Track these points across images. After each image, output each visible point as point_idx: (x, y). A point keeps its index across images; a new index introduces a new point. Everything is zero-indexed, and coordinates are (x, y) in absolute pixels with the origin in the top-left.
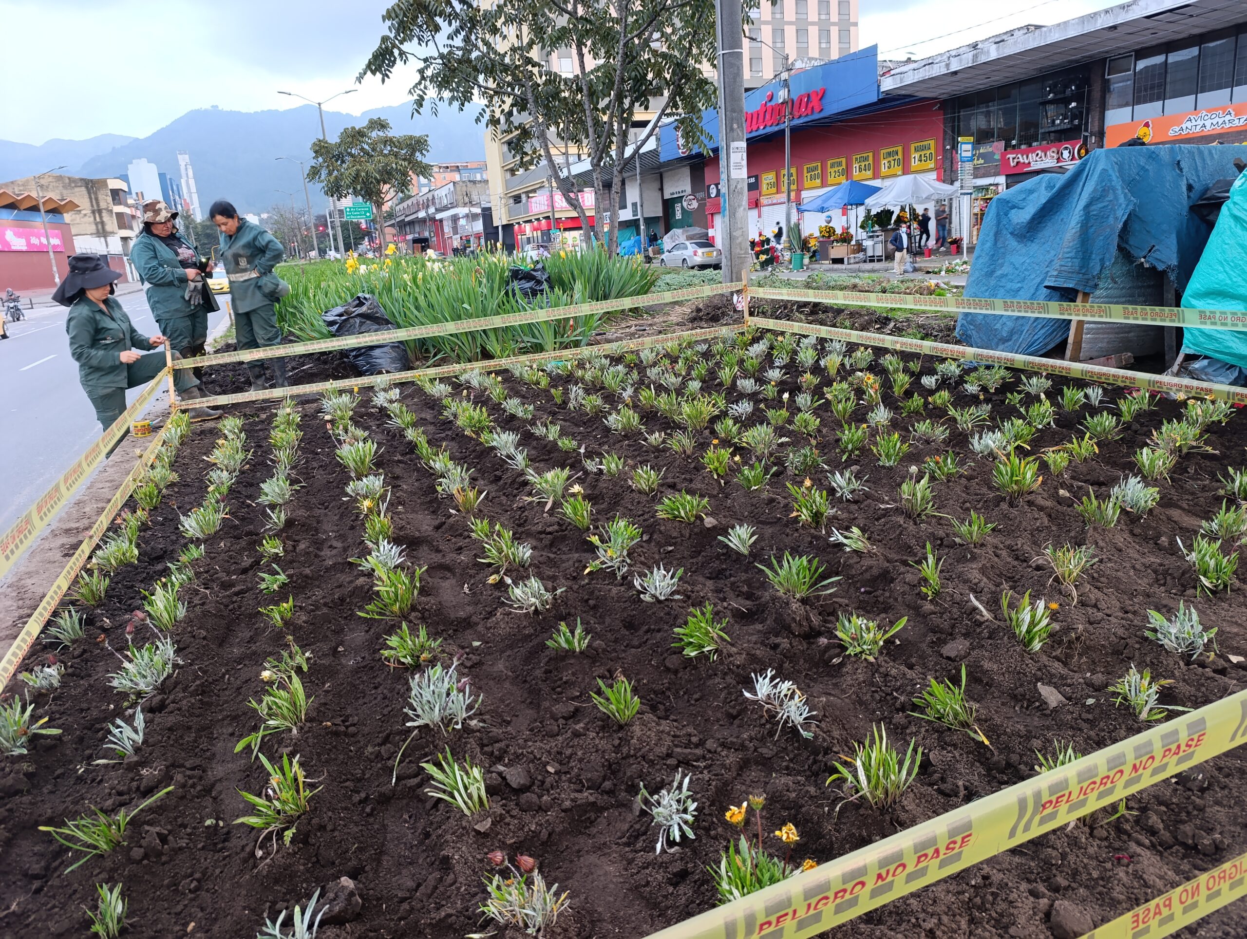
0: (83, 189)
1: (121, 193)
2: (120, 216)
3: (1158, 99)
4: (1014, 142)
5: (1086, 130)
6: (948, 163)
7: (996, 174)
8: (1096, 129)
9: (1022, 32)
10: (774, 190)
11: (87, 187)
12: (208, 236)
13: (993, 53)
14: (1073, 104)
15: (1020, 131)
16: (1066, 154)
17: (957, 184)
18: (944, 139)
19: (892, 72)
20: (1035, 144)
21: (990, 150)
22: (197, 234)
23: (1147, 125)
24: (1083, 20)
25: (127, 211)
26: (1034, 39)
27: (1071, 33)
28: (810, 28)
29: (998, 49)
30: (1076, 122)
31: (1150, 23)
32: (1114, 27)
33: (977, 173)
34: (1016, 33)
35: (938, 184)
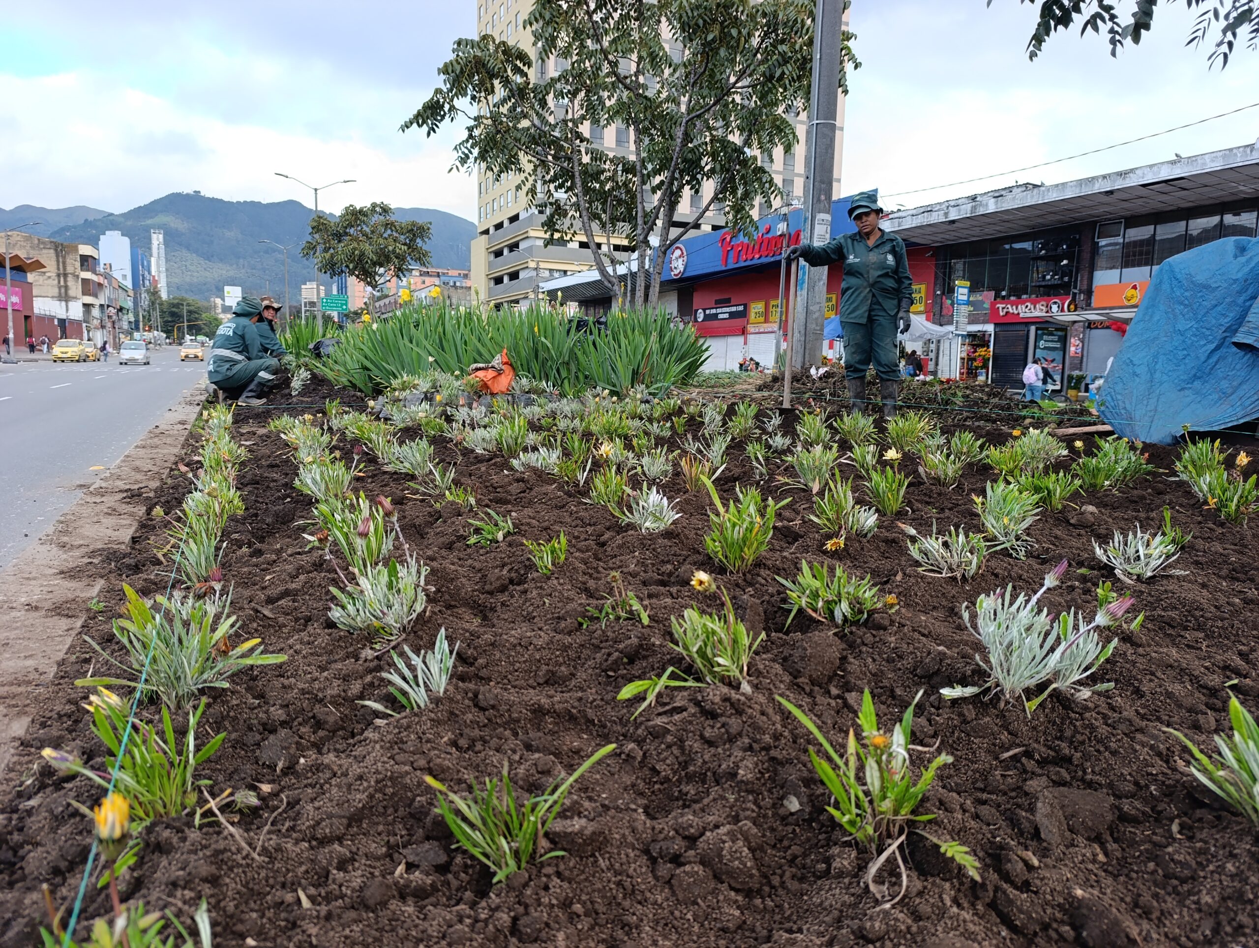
0: (52, 251)
1: (90, 260)
2: (85, 282)
3: (1146, 264)
4: (1004, 293)
5: (1075, 288)
6: (937, 308)
7: (984, 322)
8: (1085, 287)
9: (1020, 189)
10: (762, 319)
11: (56, 250)
12: (173, 314)
13: (992, 207)
14: (1065, 262)
15: (1010, 283)
16: (1055, 308)
17: (949, 327)
18: (935, 284)
19: (891, 216)
20: (1024, 297)
21: (980, 298)
22: (162, 311)
23: (1135, 287)
24: (1080, 182)
25: (95, 278)
26: (1032, 197)
27: (1069, 194)
28: (796, 179)
29: (996, 203)
30: (1066, 279)
31: (1144, 192)
32: (1111, 192)
33: (971, 318)
34: (1015, 190)
35: (929, 325)
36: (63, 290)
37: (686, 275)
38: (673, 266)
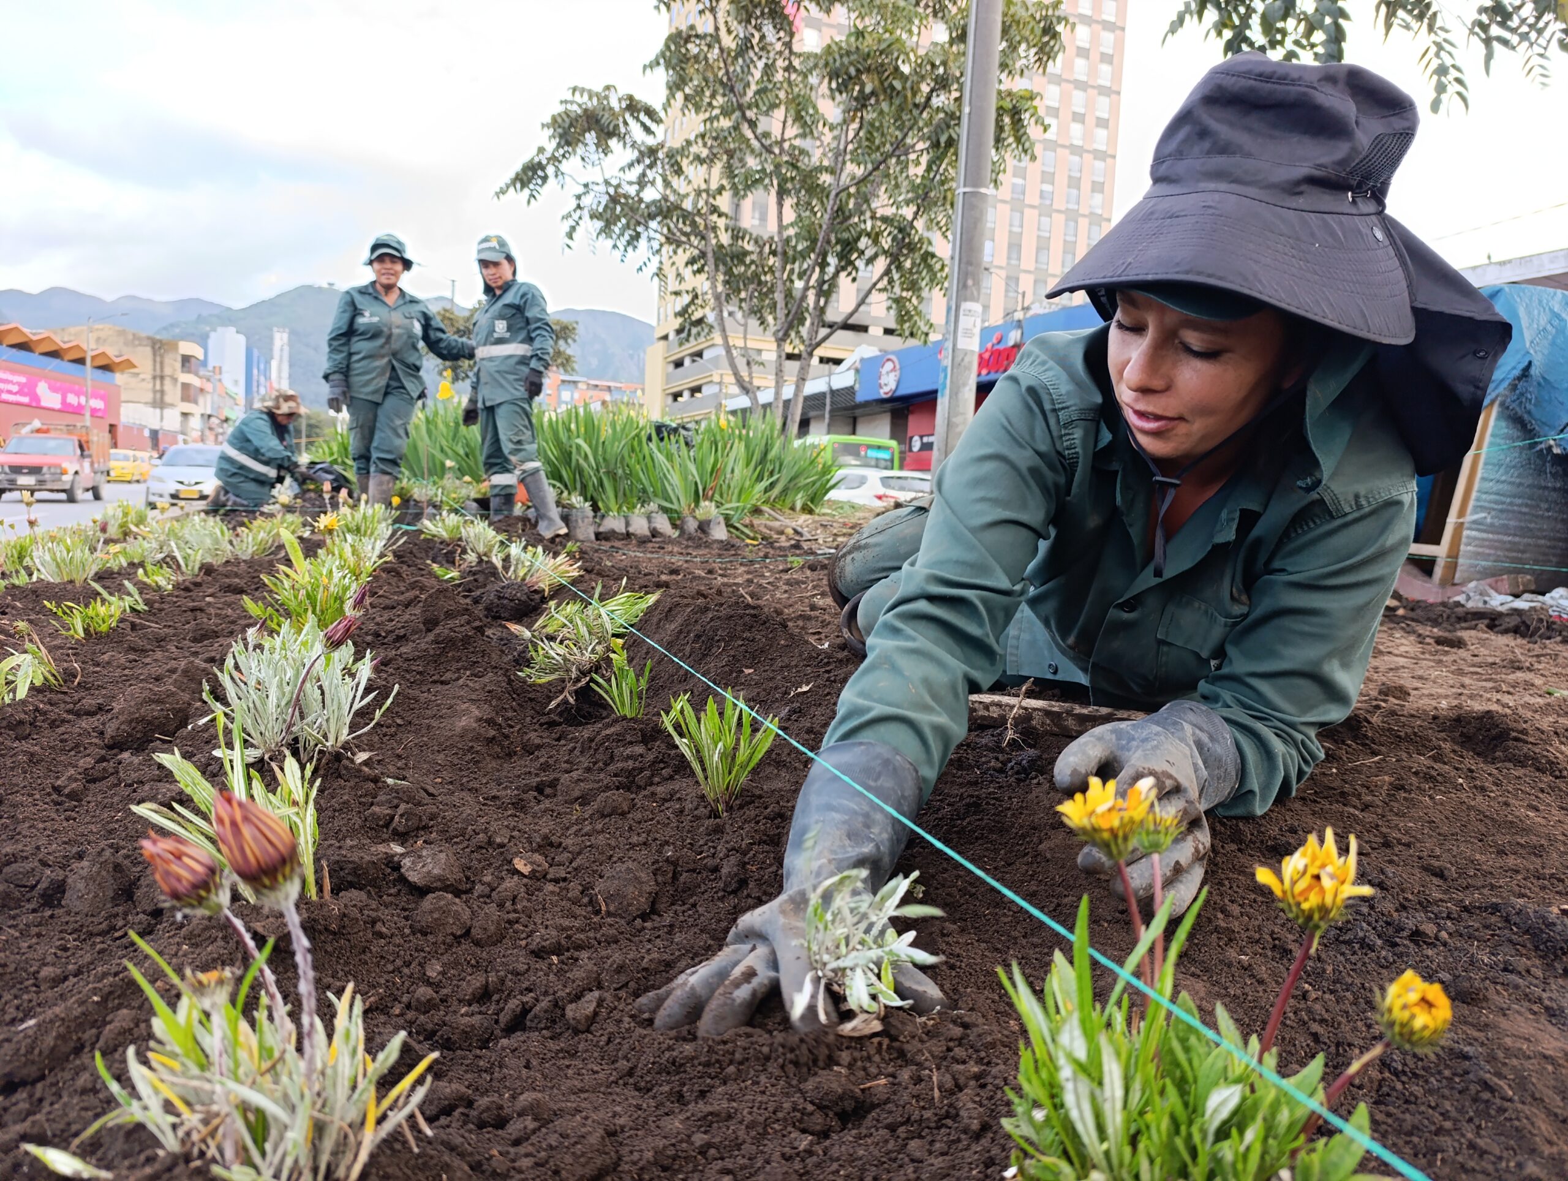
0: (148, 348)
1: (194, 361)
2: (186, 387)
11: (153, 348)
25: (196, 382)
36: (158, 396)
37: (900, 393)
38: (882, 381)
